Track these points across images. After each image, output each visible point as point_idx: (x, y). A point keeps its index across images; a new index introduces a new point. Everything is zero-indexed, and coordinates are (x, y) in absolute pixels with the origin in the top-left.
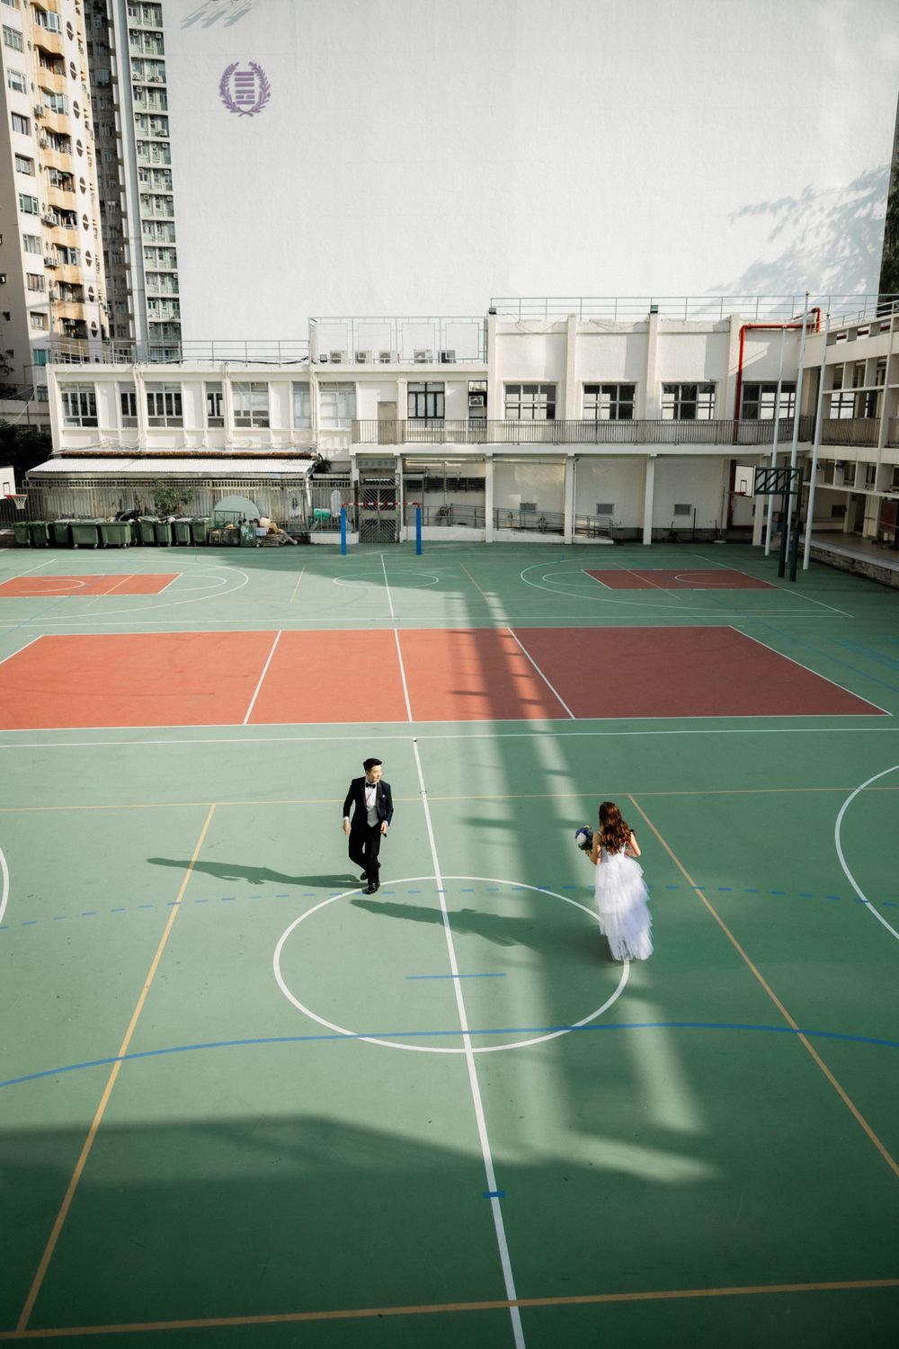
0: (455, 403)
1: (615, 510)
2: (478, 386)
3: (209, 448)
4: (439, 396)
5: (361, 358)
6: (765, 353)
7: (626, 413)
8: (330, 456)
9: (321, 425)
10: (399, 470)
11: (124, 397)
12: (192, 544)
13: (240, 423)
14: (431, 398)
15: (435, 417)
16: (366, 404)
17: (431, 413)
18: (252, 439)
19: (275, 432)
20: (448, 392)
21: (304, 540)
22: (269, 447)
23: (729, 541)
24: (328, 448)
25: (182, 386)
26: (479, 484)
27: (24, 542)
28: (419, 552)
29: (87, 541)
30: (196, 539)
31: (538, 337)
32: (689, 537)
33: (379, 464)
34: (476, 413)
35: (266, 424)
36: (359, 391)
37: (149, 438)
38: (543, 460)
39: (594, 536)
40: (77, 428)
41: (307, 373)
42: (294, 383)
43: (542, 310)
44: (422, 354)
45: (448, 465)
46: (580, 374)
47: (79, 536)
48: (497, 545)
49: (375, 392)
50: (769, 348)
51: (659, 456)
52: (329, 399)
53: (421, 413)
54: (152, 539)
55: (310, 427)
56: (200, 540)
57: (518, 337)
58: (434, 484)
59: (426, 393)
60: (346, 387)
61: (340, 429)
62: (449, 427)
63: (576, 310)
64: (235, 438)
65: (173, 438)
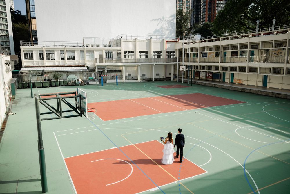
0: (115, 55)
1: (146, 75)
2: (119, 51)
3: (61, 65)
4: (111, 54)
5: (93, 46)
6: (170, 46)
7: (147, 56)
8: (89, 66)
9: (87, 60)
10: (106, 68)
11: (40, 53)
12: (64, 86)
13: (68, 59)
14: (109, 54)
15: (111, 58)
16: (96, 55)
17: (110, 57)
18: (71, 63)
19: (77, 61)
20: (113, 53)
21: (88, 84)
22: (75, 64)
23: (166, 80)
24: (89, 64)
25: (55, 51)
26: (120, 71)
27: (21, 87)
28: (117, 84)
29: (39, 86)
30: (65, 84)
31: (130, 42)
32: (159, 80)
33: (102, 67)
34: (119, 57)
35: (74, 59)
36: (95, 53)
37: (47, 63)
38: (134, 66)
39: (142, 80)
40: (28, 61)
41: (84, 49)
42: (81, 51)
43: (131, 37)
44: (105, 45)
45: (114, 67)
46: (138, 50)
47: (37, 85)
48: (126, 83)
49: (98, 53)
50: (171, 45)
51: (156, 65)
52: (88, 54)
53: (108, 57)
54: (54, 85)
55: (84, 60)
56: (66, 85)
57: (126, 42)
58: (111, 71)
59: (108, 53)
60: (92, 52)
61: (91, 60)
62: (114, 60)
63: (137, 37)
64: (68, 63)
65: (52, 63)
